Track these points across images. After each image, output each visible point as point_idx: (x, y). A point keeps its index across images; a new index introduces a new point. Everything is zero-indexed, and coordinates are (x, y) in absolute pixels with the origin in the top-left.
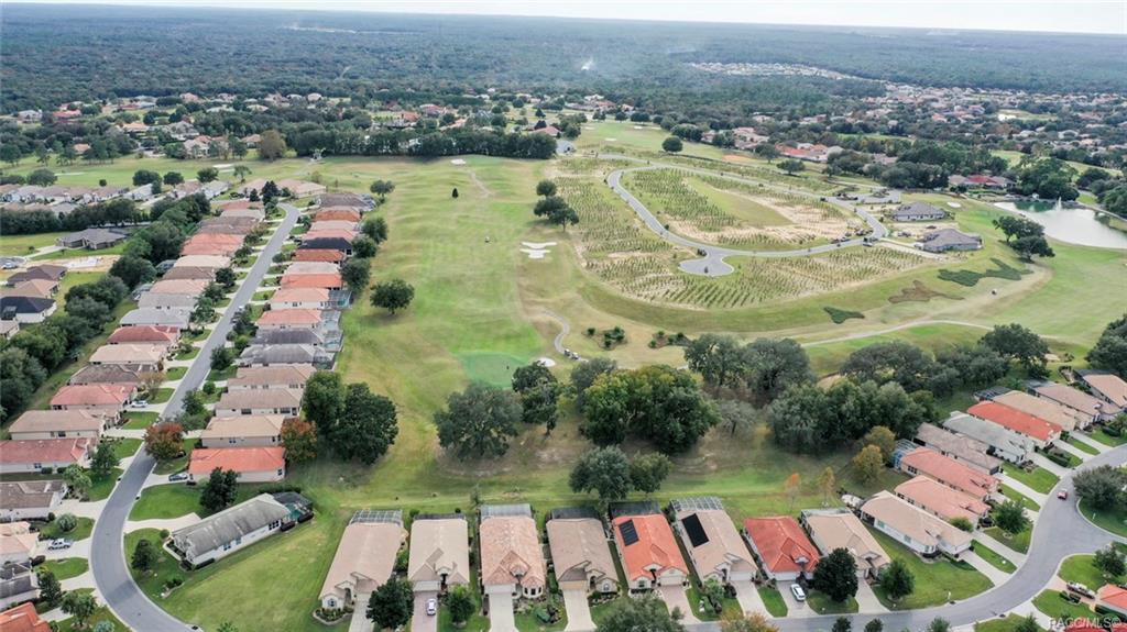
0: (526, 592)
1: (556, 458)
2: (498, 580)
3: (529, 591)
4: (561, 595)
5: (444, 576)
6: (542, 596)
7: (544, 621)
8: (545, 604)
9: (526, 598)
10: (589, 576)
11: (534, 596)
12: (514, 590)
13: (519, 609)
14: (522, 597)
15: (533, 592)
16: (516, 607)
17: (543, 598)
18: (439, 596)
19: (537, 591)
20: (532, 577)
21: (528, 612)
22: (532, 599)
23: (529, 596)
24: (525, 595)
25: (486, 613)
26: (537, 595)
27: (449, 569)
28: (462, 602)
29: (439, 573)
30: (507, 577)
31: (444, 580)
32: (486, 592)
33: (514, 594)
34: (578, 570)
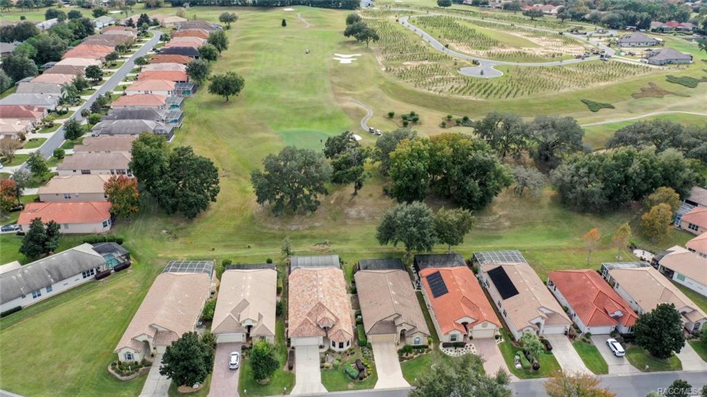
0: (334, 345)
1: (363, 214)
2: (304, 333)
3: (337, 345)
4: (370, 348)
5: (249, 327)
6: (350, 350)
7: (353, 377)
8: (354, 357)
9: (334, 352)
10: (399, 330)
11: (342, 350)
12: (321, 343)
13: (327, 364)
14: (329, 350)
15: (341, 345)
16: (323, 361)
17: (351, 352)
18: (244, 349)
19: (345, 344)
20: (340, 330)
21: (336, 367)
22: (340, 353)
23: (337, 349)
24: (332, 348)
25: (291, 368)
26: (346, 348)
27: (253, 321)
28: (264, 358)
29: (244, 325)
30: (313, 329)
31: (249, 331)
32: (292, 344)
33: (321, 347)
34: (387, 323)
